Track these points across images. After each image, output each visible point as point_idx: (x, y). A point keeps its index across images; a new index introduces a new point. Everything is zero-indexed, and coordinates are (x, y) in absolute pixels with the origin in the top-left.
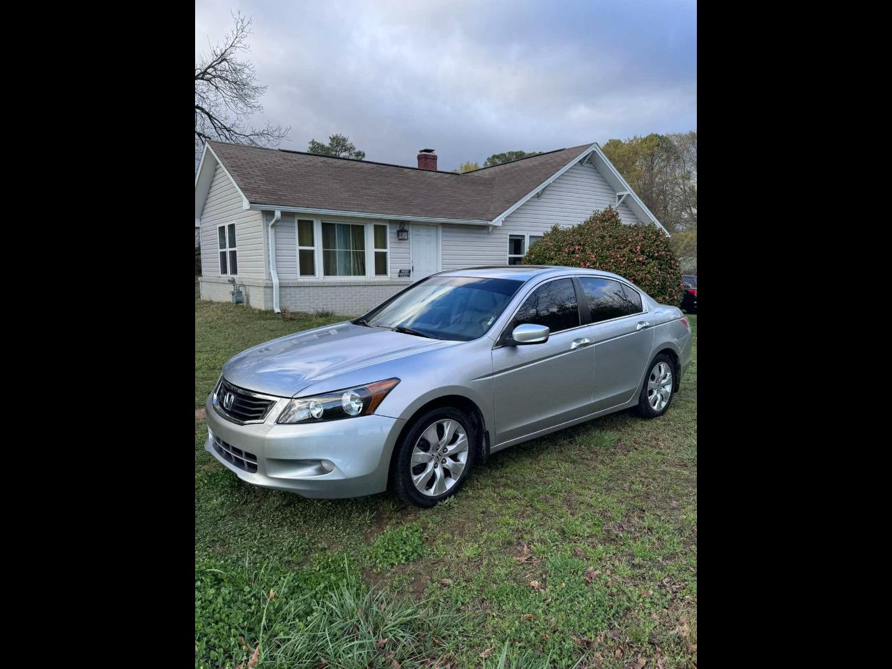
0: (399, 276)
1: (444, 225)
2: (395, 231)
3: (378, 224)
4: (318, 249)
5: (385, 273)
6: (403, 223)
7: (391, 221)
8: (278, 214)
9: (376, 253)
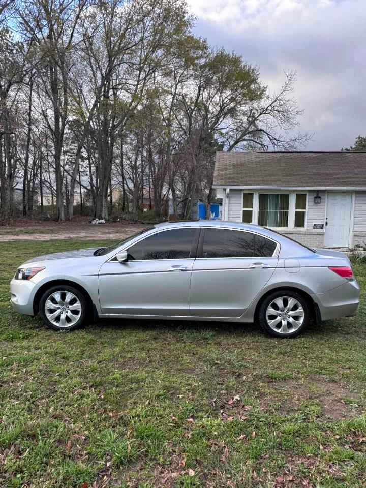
0: (314, 228)
1: (357, 192)
2: (313, 197)
3: (298, 193)
4: (255, 210)
5: (303, 225)
6: (318, 192)
7: (310, 191)
8: (228, 190)
9: (296, 212)
